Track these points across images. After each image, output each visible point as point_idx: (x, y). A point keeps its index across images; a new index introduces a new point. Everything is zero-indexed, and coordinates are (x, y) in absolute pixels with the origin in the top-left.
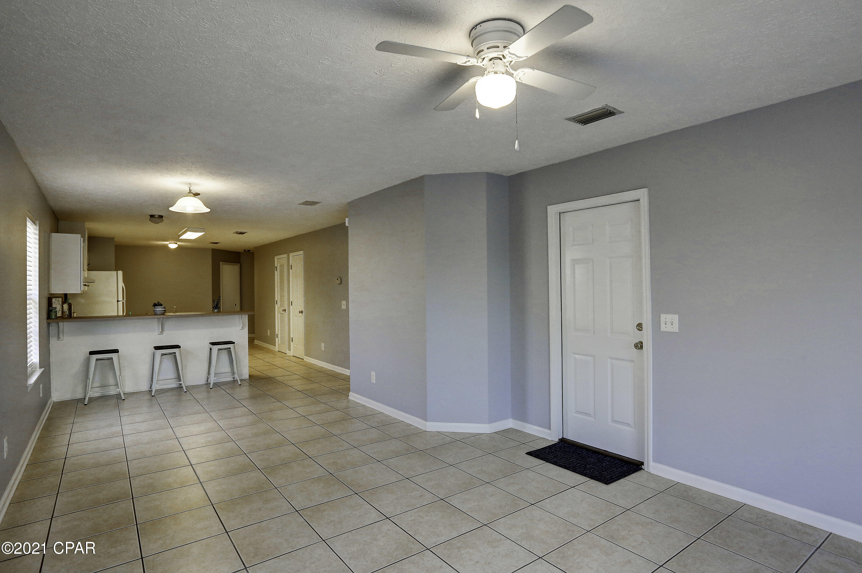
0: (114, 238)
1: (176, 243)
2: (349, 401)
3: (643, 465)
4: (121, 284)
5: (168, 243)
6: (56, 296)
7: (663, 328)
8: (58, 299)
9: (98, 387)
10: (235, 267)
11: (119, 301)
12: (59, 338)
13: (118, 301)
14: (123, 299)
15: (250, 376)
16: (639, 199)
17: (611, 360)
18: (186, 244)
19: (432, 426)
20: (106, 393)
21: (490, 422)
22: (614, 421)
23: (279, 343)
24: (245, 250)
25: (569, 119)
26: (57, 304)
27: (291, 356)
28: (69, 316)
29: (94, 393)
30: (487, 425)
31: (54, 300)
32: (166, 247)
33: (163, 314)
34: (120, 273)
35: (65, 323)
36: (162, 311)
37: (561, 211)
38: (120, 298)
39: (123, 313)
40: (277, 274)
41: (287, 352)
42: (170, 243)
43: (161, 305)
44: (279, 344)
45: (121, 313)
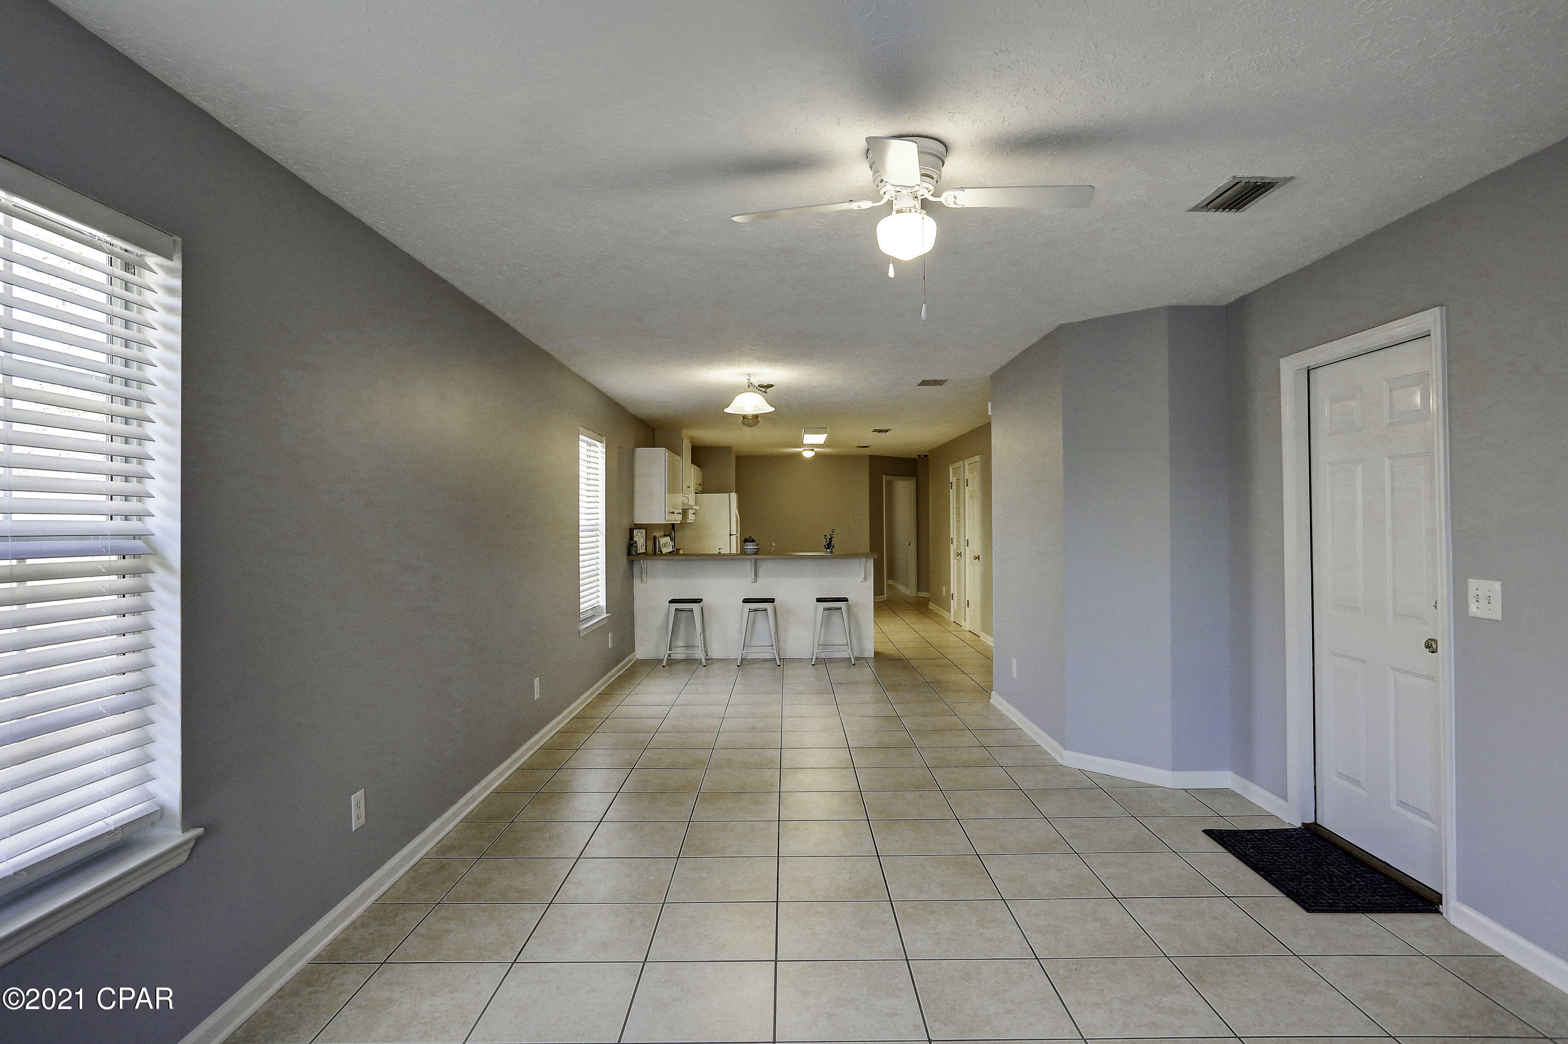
0: (731, 447)
1: (813, 450)
2: (989, 707)
3: (1442, 905)
4: (735, 511)
5: (802, 449)
6: (639, 526)
7: (1474, 609)
8: (641, 531)
9: (683, 647)
10: (909, 482)
11: (732, 535)
12: (642, 580)
13: (730, 535)
14: (737, 532)
15: (877, 654)
16: (1430, 331)
17: (1395, 672)
18: (827, 450)
19: (1071, 759)
20: (691, 655)
21: (1175, 768)
22: (1402, 804)
23: (956, 608)
24: (919, 456)
25: (1197, 209)
26: (640, 538)
27: (966, 631)
28: (655, 553)
29: (679, 654)
30: (1170, 773)
31: (635, 532)
32: (799, 455)
33: (756, 554)
34: (734, 496)
35: (649, 562)
36: (755, 549)
37: (1312, 364)
38: (734, 532)
39: (737, 551)
40: (952, 494)
41: (963, 623)
42: (804, 450)
43: (753, 541)
44: (955, 611)
45: (734, 551)
